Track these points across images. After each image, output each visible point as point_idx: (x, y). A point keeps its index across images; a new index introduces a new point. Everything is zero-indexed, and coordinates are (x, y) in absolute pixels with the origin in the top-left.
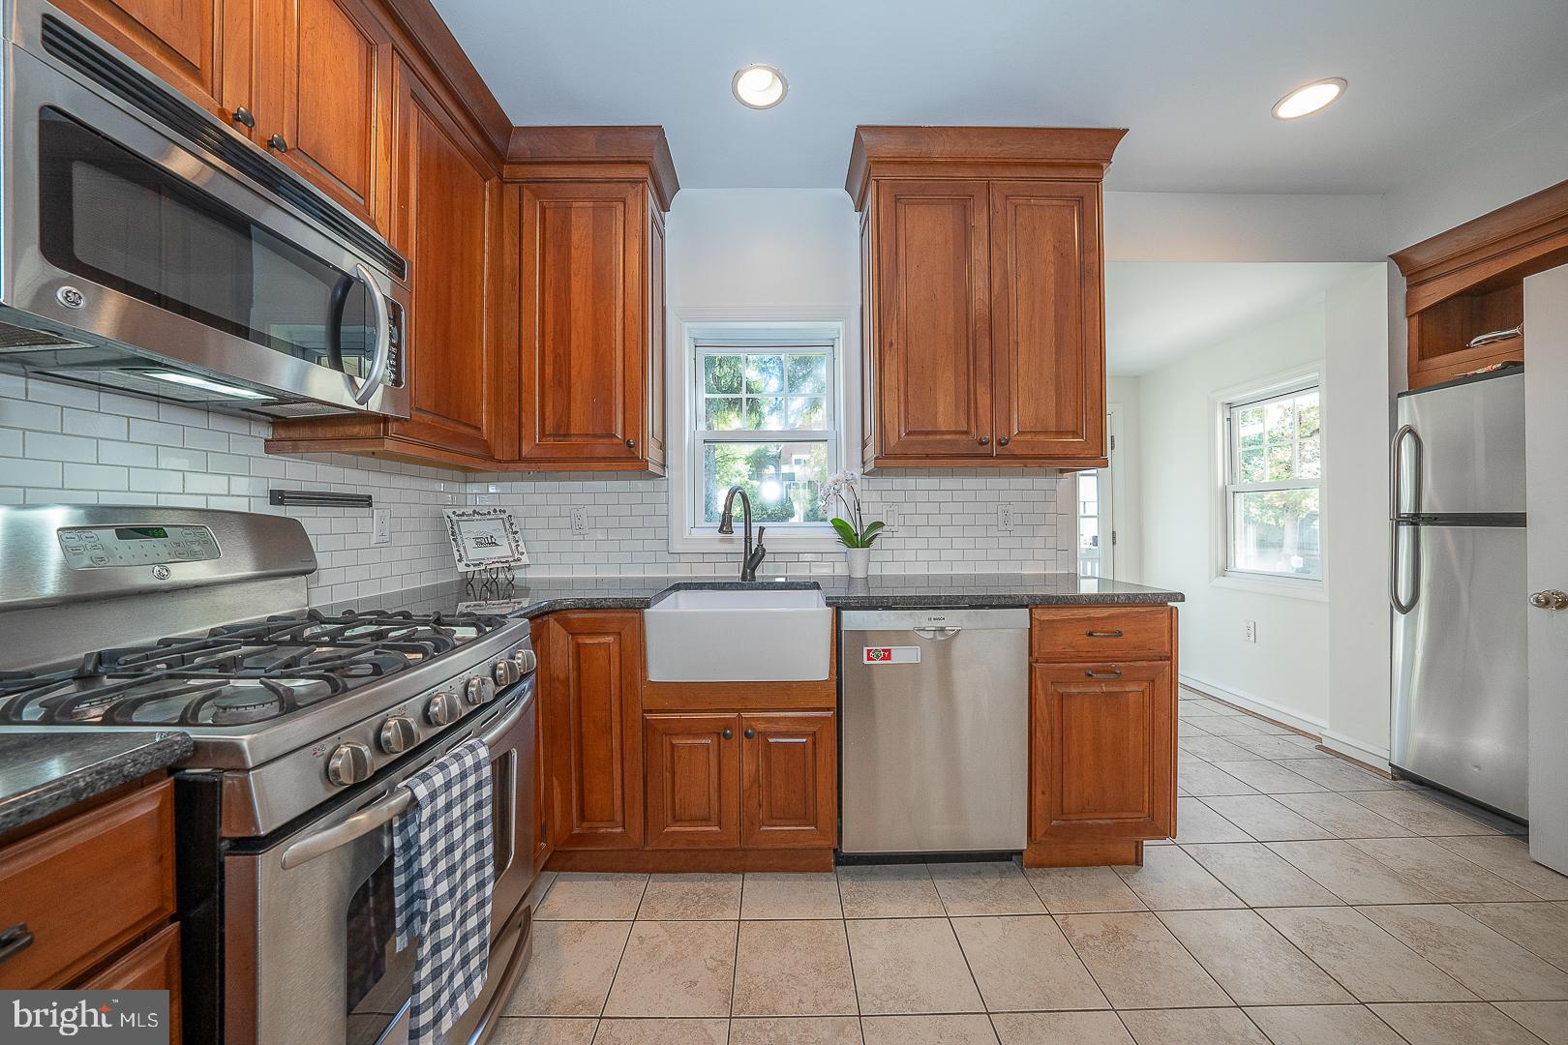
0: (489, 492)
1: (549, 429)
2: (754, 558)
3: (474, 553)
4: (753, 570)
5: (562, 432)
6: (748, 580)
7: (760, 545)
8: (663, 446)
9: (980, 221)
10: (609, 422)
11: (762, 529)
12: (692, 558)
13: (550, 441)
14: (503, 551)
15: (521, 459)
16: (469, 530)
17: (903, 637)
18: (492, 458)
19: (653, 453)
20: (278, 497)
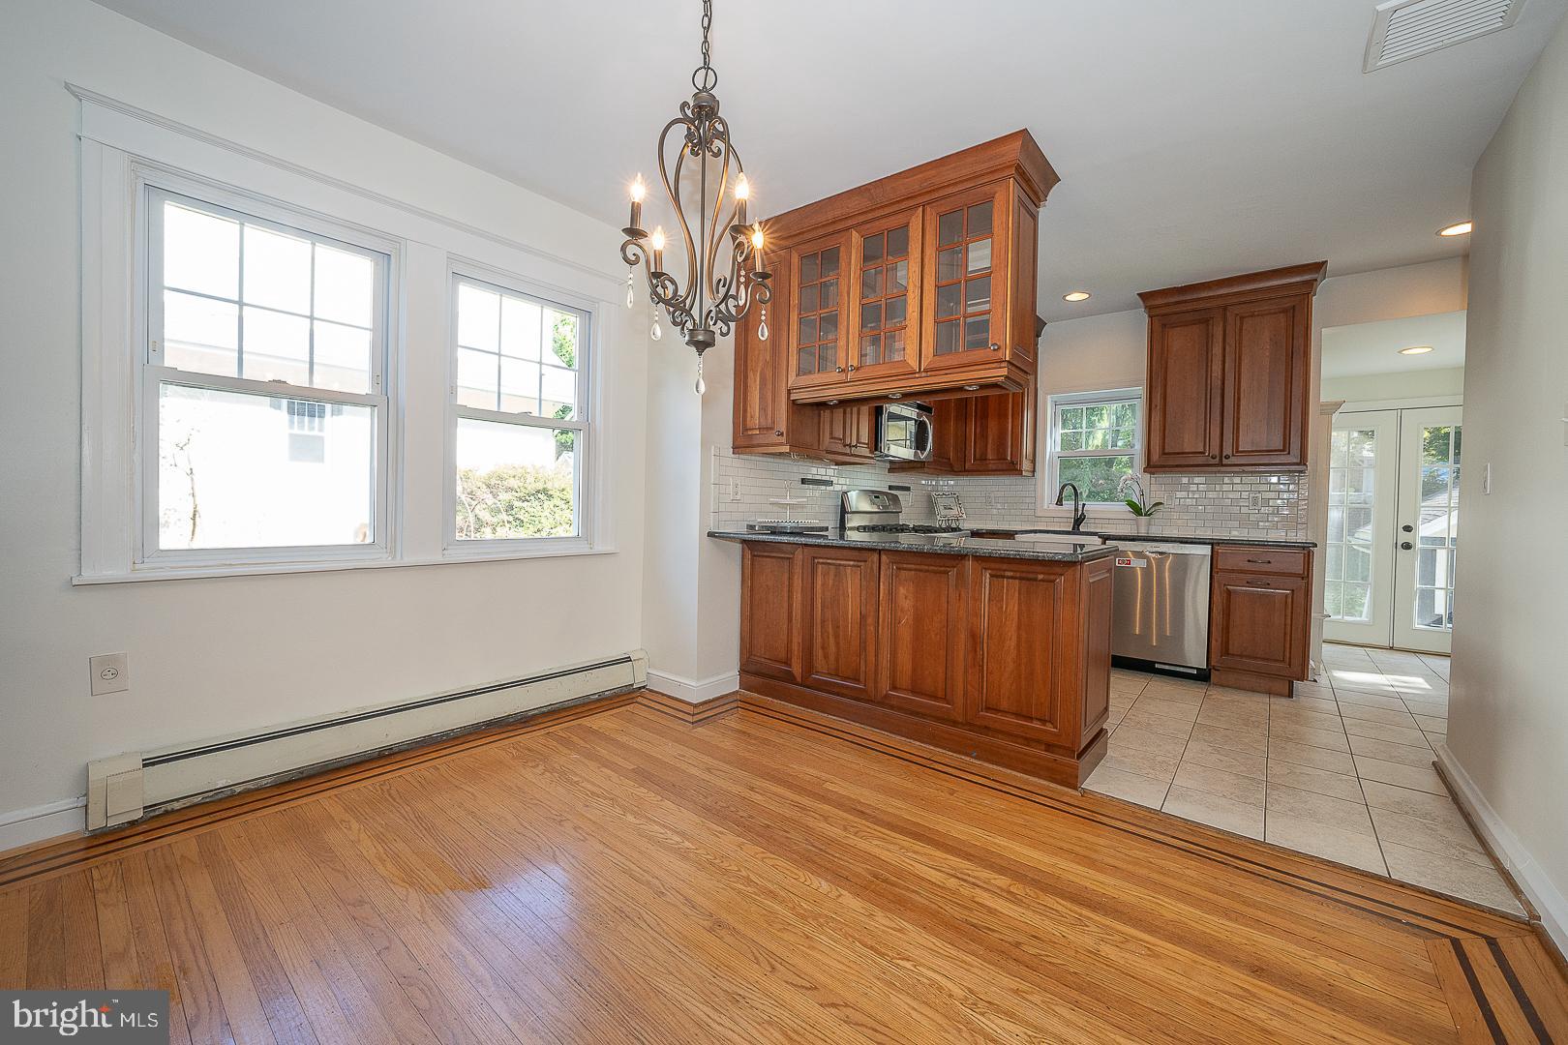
0: (948, 483)
1: (978, 456)
2: (1078, 521)
3: (944, 512)
4: (1079, 526)
5: (983, 458)
6: (1076, 530)
7: (1083, 513)
8: (1034, 462)
9: (1218, 332)
10: (1005, 452)
11: (1084, 505)
12: (1047, 520)
13: (978, 462)
14: (954, 512)
15: (965, 471)
16: (941, 502)
17: (1139, 555)
18: (953, 471)
19: (1026, 465)
20: (890, 488)
